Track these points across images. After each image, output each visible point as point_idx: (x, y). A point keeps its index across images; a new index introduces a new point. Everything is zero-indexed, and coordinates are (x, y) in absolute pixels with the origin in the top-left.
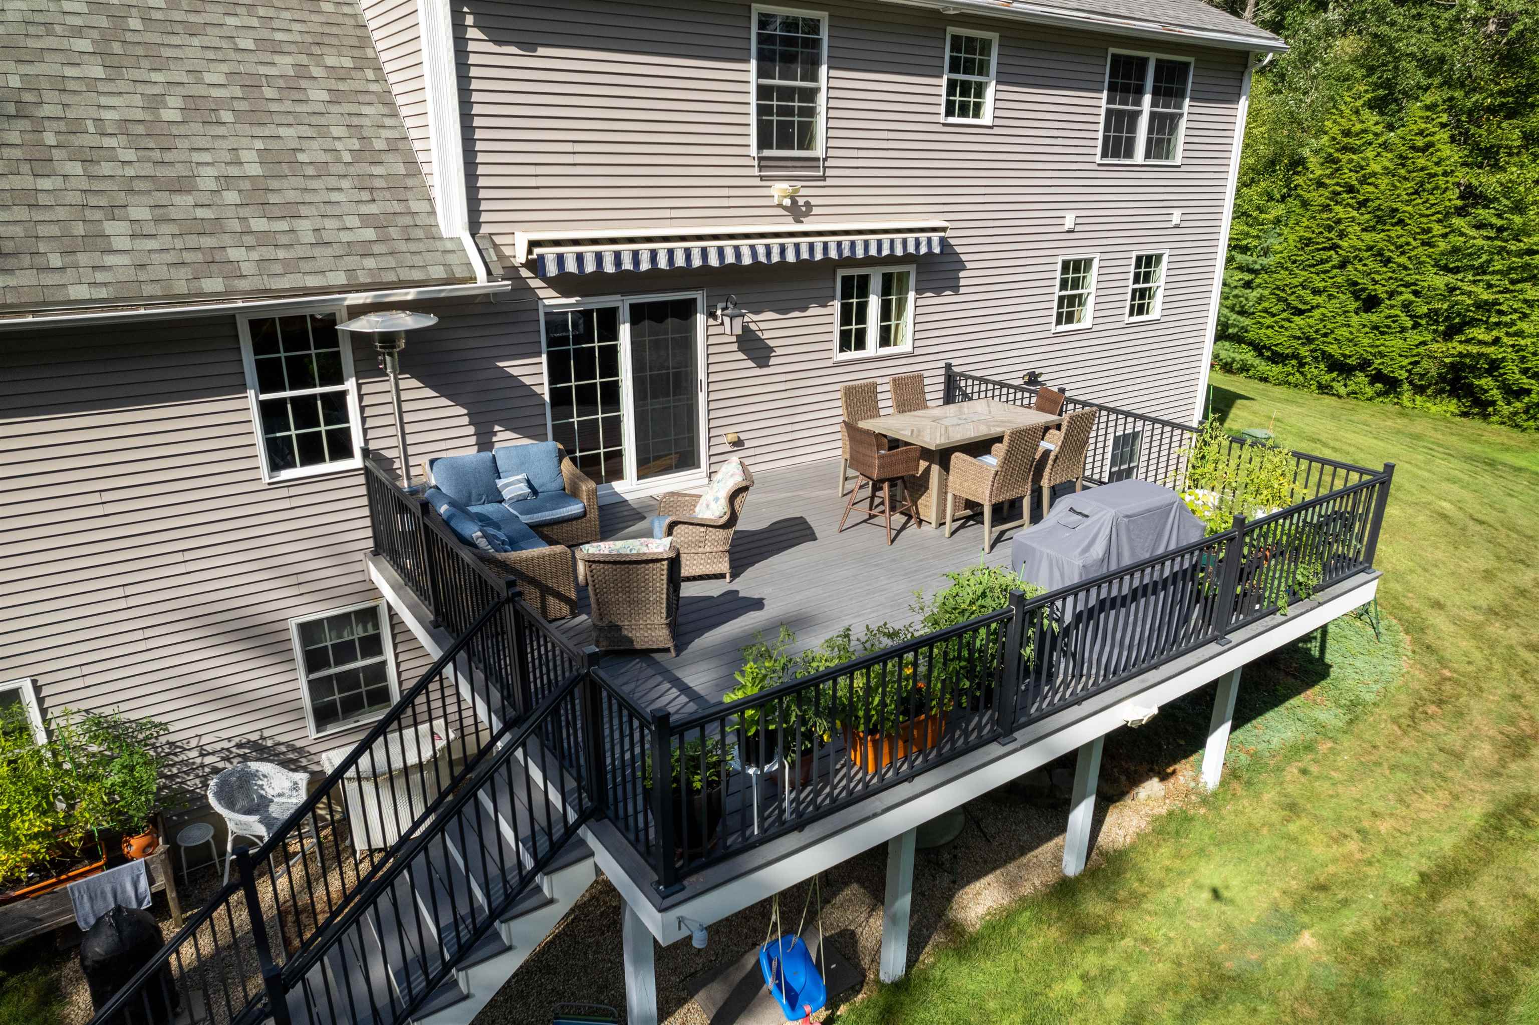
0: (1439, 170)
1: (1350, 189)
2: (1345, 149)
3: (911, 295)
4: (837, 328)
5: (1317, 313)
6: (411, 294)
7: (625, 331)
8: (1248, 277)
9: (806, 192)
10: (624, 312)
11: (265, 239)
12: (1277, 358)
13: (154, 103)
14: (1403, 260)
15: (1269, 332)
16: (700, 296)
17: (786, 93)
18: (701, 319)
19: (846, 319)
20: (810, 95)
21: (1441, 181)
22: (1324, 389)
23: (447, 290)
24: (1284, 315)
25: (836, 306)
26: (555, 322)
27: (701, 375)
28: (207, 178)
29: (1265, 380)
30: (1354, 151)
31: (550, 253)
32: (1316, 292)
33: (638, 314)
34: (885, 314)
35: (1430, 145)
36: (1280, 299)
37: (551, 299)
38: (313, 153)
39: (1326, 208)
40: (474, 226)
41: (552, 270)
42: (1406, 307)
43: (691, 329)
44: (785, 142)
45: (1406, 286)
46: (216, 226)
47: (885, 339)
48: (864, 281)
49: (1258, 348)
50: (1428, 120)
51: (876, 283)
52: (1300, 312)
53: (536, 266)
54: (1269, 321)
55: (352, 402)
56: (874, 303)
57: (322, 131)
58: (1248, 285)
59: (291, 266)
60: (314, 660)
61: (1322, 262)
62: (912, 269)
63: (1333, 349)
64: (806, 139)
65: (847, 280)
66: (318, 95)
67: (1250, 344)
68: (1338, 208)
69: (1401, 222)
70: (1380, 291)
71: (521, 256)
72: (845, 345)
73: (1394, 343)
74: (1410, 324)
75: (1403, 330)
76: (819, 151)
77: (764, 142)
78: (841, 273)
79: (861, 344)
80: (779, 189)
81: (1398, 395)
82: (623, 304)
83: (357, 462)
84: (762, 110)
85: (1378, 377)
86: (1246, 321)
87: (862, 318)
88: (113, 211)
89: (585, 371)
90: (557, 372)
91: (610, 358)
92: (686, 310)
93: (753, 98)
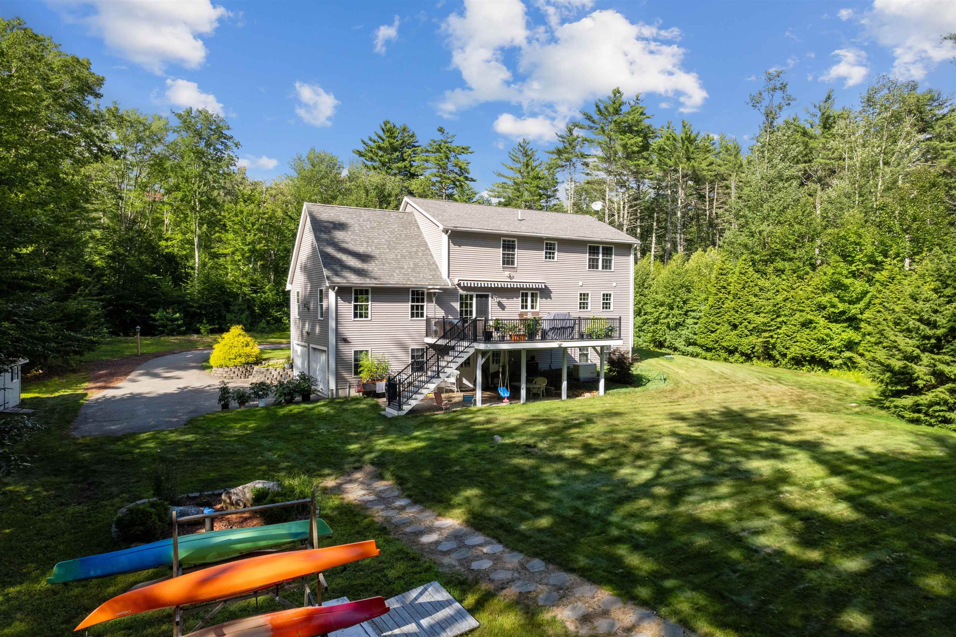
0: (749, 280)
1: (725, 288)
2: (722, 274)
3: (539, 299)
4: (520, 304)
5: (718, 332)
6: (438, 287)
7: (474, 299)
8: (695, 321)
9: (513, 274)
10: (475, 296)
11: (415, 277)
12: (708, 350)
13: (396, 255)
14: (742, 311)
15: (703, 340)
16: (490, 294)
17: (508, 254)
18: (490, 299)
19: (522, 302)
20: (514, 255)
21: (751, 284)
22: (726, 360)
23: (445, 287)
24: (709, 333)
25: (520, 299)
26: (461, 296)
27: (490, 310)
28: (406, 267)
29: (705, 358)
30: (725, 275)
31: (462, 282)
32: (718, 324)
33: (477, 296)
34: (532, 302)
35: (746, 272)
36: (706, 327)
37: (461, 292)
38: (421, 264)
39: (716, 294)
40: (449, 277)
41: (462, 285)
42: (746, 327)
43: (488, 301)
44: (508, 264)
45: (745, 320)
46: (408, 274)
47: (532, 307)
48: (527, 294)
49: (702, 346)
50: (745, 264)
51: (529, 295)
52: (712, 332)
53: (459, 285)
54: (703, 336)
55: (425, 307)
56: (529, 299)
57: (422, 260)
58: (696, 323)
59: (420, 281)
60: (413, 357)
61: (718, 313)
62: (538, 292)
63: (725, 344)
64: (513, 263)
65: (523, 294)
66: (420, 254)
67: (699, 346)
68: (721, 294)
69: (739, 298)
70: (737, 322)
71: (456, 282)
72: (522, 308)
73: (745, 341)
74: (748, 333)
75: (747, 336)
76: (516, 266)
77: (504, 264)
78: (521, 291)
79: (526, 308)
80: (507, 273)
81: (752, 361)
82: (474, 294)
83: (425, 318)
84: (503, 258)
85: (742, 354)
86: (695, 337)
87: (526, 302)
88: (394, 271)
89: (466, 307)
90: (461, 306)
91: (471, 305)
92: (487, 296)
93: (501, 255)
